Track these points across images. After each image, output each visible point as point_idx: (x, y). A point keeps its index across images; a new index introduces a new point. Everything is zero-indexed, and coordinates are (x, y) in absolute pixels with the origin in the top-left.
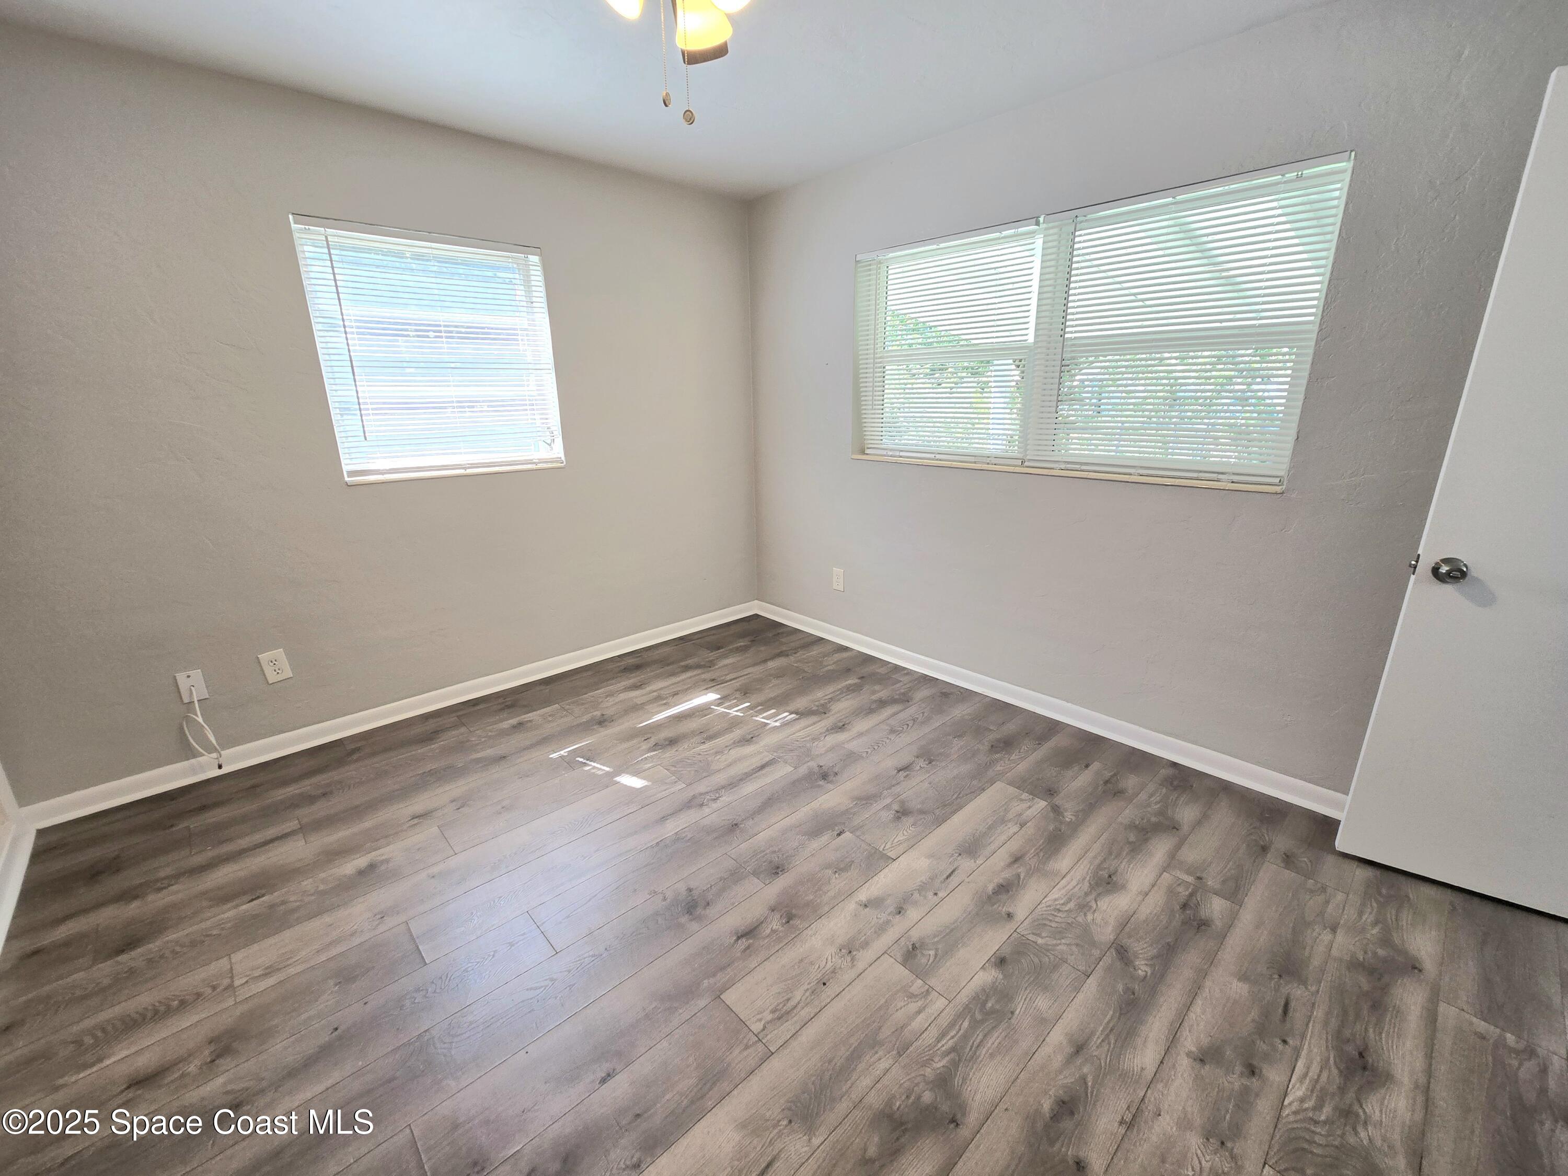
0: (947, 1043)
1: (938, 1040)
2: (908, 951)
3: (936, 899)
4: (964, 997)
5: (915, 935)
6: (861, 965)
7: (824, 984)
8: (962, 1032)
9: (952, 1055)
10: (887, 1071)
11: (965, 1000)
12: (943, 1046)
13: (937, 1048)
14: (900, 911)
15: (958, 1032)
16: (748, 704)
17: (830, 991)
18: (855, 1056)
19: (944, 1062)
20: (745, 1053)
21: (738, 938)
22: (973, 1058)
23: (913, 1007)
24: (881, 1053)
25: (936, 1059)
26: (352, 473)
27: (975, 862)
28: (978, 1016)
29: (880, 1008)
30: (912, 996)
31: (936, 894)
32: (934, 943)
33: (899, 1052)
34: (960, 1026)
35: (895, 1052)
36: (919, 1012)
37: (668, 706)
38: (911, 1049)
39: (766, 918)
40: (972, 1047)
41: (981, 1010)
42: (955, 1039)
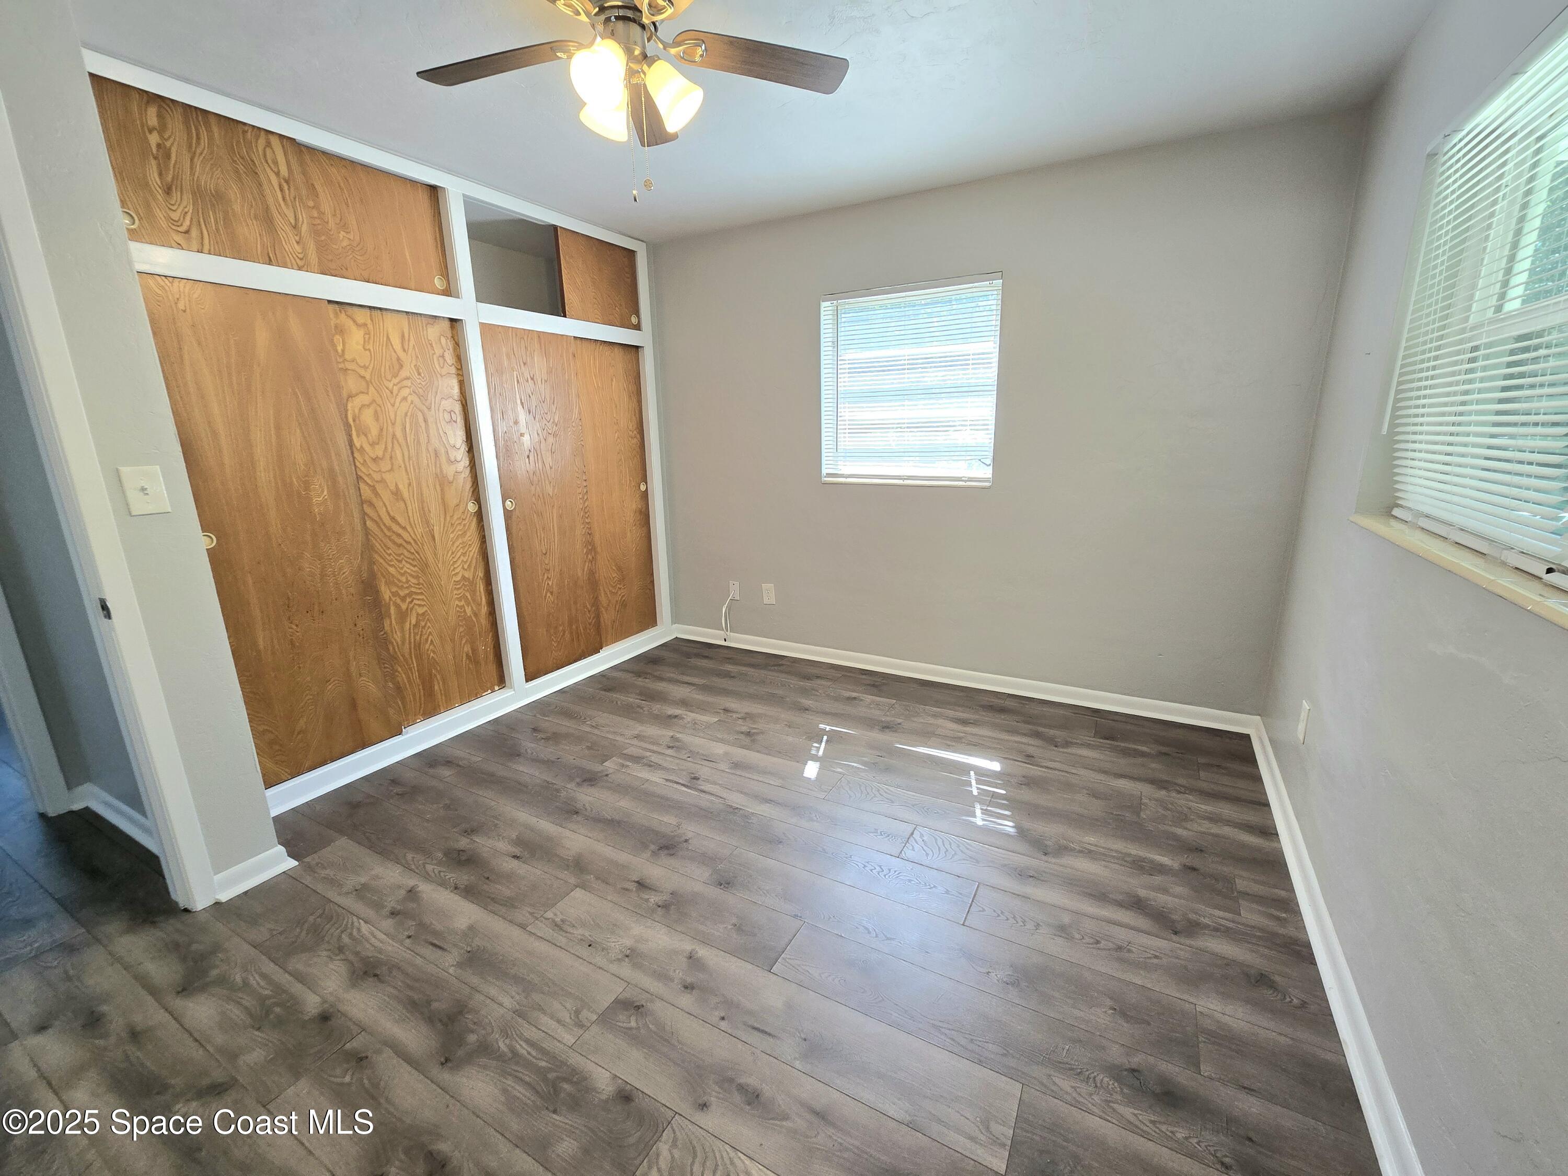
0: (523, 1049)
1: (527, 1041)
2: (633, 1002)
3: (714, 1019)
4: (575, 1060)
5: (657, 1006)
6: (613, 968)
7: (590, 946)
8: (535, 1061)
9: (510, 1055)
10: (501, 1005)
11: (571, 1061)
12: (521, 1045)
13: (518, 1040)
14: (688, 987)
15: (534, 1057)
16: (1003, 792)
17: (584, 952)
18: (517, 980)
19: (503, 1047)
20: (528, 914)
21: (638, 882)
22: (504, 1073)
23: (566, 1017)
24: (518, 997)
25: (507, 1041)
26: (829, 475)
27: (795, 1058)
28: (551, 1076)
29: (562, 989)
30: (577, 1012)
31: (723, 1018)
32: (646, 1025)
33: (517, 1011)
34: (541, 1059)
35: (518, 1007)
36: (559, 1021)
37: (948, 748)
38: (520, 1020)
39: (662, 892)
40: (518, 1071)
41: (558, 1078)
42: (529, 1057)
